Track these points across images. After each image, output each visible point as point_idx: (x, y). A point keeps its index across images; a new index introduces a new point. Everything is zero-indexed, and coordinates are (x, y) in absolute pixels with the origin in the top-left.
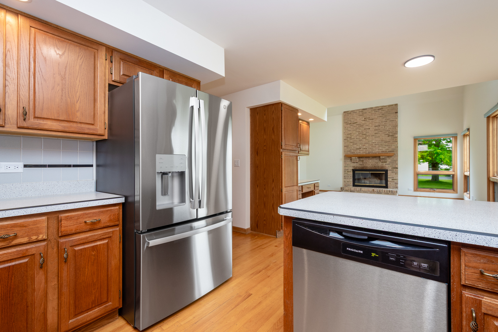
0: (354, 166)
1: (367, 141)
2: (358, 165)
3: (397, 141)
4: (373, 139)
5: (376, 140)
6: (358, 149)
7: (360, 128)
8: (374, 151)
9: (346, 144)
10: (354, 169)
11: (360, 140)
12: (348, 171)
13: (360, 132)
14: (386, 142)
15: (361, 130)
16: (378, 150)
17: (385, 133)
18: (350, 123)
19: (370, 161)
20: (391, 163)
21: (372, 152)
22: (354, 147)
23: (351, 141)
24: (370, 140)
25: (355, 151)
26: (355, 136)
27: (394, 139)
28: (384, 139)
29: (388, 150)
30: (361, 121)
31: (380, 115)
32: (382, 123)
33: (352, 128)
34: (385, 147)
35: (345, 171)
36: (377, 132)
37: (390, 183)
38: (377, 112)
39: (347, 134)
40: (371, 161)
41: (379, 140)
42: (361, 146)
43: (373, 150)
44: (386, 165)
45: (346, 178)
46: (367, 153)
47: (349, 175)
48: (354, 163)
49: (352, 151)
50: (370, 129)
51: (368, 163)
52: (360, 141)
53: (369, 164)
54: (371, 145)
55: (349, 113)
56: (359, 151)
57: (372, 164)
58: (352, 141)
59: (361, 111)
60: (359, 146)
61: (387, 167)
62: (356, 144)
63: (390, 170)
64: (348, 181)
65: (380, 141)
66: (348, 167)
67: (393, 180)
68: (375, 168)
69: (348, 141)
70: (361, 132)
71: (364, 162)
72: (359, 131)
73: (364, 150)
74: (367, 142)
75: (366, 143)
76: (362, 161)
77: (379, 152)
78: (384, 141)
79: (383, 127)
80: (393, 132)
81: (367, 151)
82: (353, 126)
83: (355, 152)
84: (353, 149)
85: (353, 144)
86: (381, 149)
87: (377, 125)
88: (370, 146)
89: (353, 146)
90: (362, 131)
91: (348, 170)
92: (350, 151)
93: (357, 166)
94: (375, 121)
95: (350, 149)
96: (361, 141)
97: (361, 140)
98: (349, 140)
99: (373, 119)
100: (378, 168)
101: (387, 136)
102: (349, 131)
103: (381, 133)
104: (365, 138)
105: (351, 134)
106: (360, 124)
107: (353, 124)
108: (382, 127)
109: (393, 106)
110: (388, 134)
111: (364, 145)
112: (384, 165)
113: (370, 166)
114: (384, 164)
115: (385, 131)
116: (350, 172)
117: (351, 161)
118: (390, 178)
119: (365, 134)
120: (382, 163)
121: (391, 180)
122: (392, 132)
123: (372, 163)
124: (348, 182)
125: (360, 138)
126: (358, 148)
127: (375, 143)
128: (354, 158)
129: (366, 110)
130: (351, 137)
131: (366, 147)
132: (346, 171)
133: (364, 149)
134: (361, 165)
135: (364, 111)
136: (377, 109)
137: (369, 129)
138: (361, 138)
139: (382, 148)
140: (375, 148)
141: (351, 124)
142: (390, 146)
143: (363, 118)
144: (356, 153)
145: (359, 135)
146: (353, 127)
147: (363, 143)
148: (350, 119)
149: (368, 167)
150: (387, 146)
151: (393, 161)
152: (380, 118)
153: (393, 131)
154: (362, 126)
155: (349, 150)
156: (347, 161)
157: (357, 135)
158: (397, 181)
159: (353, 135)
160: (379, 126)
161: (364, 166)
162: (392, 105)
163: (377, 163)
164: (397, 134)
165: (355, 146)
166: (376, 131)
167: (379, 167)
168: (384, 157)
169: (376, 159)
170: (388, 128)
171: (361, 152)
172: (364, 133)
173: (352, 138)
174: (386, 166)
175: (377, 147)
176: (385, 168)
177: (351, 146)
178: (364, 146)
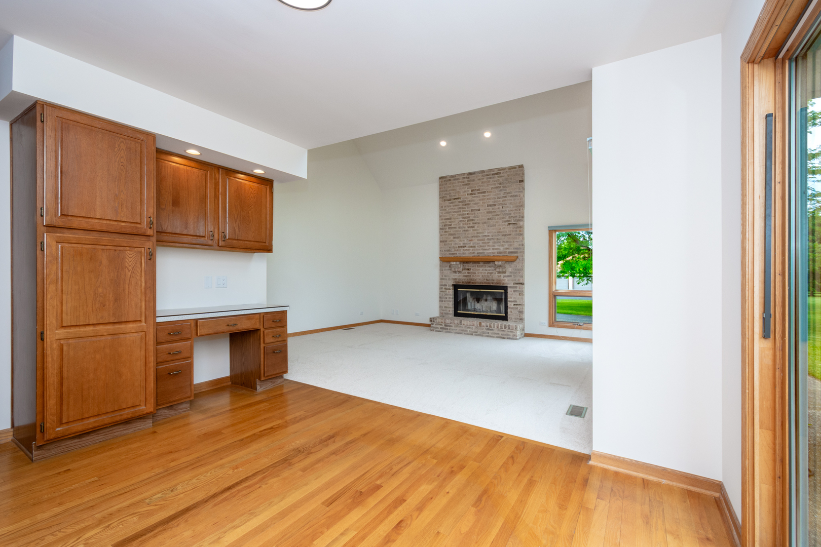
0: (456, 279)
1: (476, 232)
2: (461, 277)
3: (522, 235)
4: (485, 229)
5: (489, 231)
6: (461, 247)
7: (465, 208)
8: (486, 251)
9: (443, 236)
10: (455, 284)
11: (464, 231)
12: (446, 287)
13: (464, 216)
14: (505, 235)
15: (466, 213)
16: (493, 249)
17: (503, 218)
18: (448, 198)
19: (479, 270)
20: (512, 275)
21: (484, 253)
22: (456, 244)
23: (450, 231)
24: (481, 231)
25: (457, 250)
26: (457, 223)
27: (518, 229)
28: (502, 230)
29: (508, 251)
30: (467, 196)
31: (495, 184)
32: (499, 200)
33: (452, 207)
34: (503, 245)
35: (442, 287)
36: (490, 216)
37: (511, 312)
38: (491, 180)
39: (445, 219)
40: (481, 269)
41: (494, 231)
42: (466, 241)
43: (485, 250)
44: (505, 278)
45: (442, 301)
46: (476, 255)
47: (448, 295)
48: (455, 272)
49: (453, 250)
50: (481, 211)
51: (477, 273)
52: (465, 232)
53: (479, 276)
54: (482, 240)
55: (448, 181)
56: (463, 250)
57: (482, 276)
58: (452, 231)
59: (466, 176)
60: (464, 241)
61: (506, 281)
62: (458, 238)
63: (511, 287)
64: (446, 305)
65: (495, 233)
66: (446, 279)
67: (515, 306)
68: (488, 283)
69: (445, 232)
70: (466, 216)
71: (471, 271)
72: (464, 215)
73: (471, 249)
74: (476, 235)
75: (474, 236)
76: (468, 269)
77: (494, 253)
78: (501, 234)
79: (501, 207)
80: (516, 216)
81: (476, 252)
82: (453, 204)
83: (457, 252)
84: (454, 247)
85: (454, 238)
86: (497, 247)
87: (491, 203)
88: (481, 242)
89: (454, 241)
90: (468, 214)
91: (446, 285)
92: (449, 251)
93: (460, 279)
94: (488, 195)
95: (450, 248)
96: (467, 233)
97: (467, 230)
98: (447, 230)
99: (485, 192)
100: (493, 283)
101: (507, 223)
102: (448, 213)
103: (498, 219)
104: (473, 227)
105: (450, 219)
106: (465, 201)
107: (454, 201)
108: (498, 207)
109: (516, 168)
110: (508, 221)
111: (470, 239)
112: (502, 278)
113: (480, 279)
114: (502, 275)
115: (504, 214)
116: (449, 289)
117: (451, 270)
118: (511, 302)
119: (473, 220)
120: (499, 275)
121: (512, 306)
122: (514, 217)
123: (483, 274)
124: (445, 307)
125: (464, 227)
126: (462, 245)
127: (488, 236)
128: (455, 263)
129: (474, 175)
130: (451, 225)
131: (473, 243)
132: (444, 287)
133: (472, 247)
134: (466, 276)
135: (470, 176)
136: (491, 173)
137: (479, 210)
138: (466, 226)
139: (499, 246)
140: (488, 246)
141: (450, 200)
142: (510, 242)
143: (470, 190)
144: (458, 255)
145: (464, 221)
146: (454, 206)
147: (470, 235)
148: (449, 190)
149: (478, 281)
150: (507, 242)
151: (516, 271)
152: (496, 190)
153: (515, 215)
154: (468, 204)
155: (448, 249)
156: (444, 268)
157: (461, 221)
158: (521, 307)
159: (455, 222)
160: (495, 205)
161: (471, 279)
162: (514, 168)
163: (491, 273)
164: (523, 221)
165: (457, 240)
166: (489, 215)
167: (493, 281)
168: (500, 263)
169: (490, 267)
170: (507, 209)
171: (467, 252)
172: (471, 218)
173: (453, 226)
174: (504, 280)
175: (491, 244)
176: (503, 284)
177: (451, 241)
178: (472, 242)
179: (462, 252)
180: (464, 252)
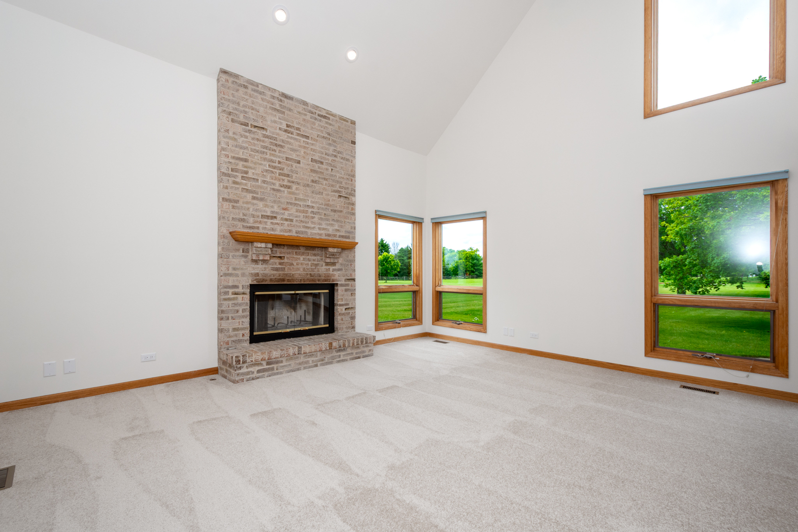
0: (257, 274)
1: (293, 196)
2: (267, 271)
3: (354, 214)
4: (308, 196)
5: (313, 200)
6: (268, 217)
7: (275, 151)
8: (309, 231)
9: (229, 190)
10: (255, 283)
11: (274, 189)
12: (236, 290)
13: (274, 164)
14: (335, 211)
15: (277, 159)
16: (319, 229)
17: (332, 186)
18: (241, 118)
19: (299, 259)
20: (343, 268)
21: (306, 232)
22: (257, 210)
23: (246, 185)
24: (301, 197)
25: (260, 222)
26: (259, 171)
27: (351, 207)
28: (331, 203)
29: (338, 234)
30: (278, 131)
31: (322, 131)
32: (327, 157)
33: (250, 139)
34: (332, 225)
35: (224, 291)
36: (315, 177)
37: (342, 320)
38: (317, 123)
39: (234, 158)
40: (302, 258)
41: (321, 201)
42: (276, 209)
43: (308, 228)
44: (335, 273)
45: (228, 319)
46: (294, 234)
47: (240, 305)
48: (255, 261)
49: (251, 220)
50: (302, 165)
51: (295, 264)
52: (275, 193)
53: (298, 269)
54: (303, 212)
55: (241, 85)
56: (272, 223)
57: (304, 269)
58: (249, 185)
59: (276, 95)
60: (272, 207)
61: (336, 277)
62: (262, 200)
63: (342, 285)
64: (236, 326)
65: (322, 204)
66: (237, 275)
67: (347, 311)
68: (313, 280)
69: (235, 183)
70: (277, 165)
71: (286, 260)
72: (272, 161)
73: (286, 223)
74: (293, 201)
75: (291, 204)
76: (280, 257)
77: (321, 235)
78: (330, 208)
79: (330, 168)
80: (348, 188)
81: (294, 230)
82: (252, 136)
83: (261, 226)
84: (253, 216)
85: (254, 198)
86: (324, 226)
87: (317, 158)
88: (302, 215)
89: (253, 204)
90: (279, 162)
91: (236, 287)
92: (243, 220)
93: (266, 275)
94: (313, 144)
95: (244, 215)
96: (278, 194)
97: (278, 190)
98: (239, 180)
99: (307, 137)
100: (319, 280)
101: (337, 194)
102: (241, 148)
103: (326, 184)
104: (289, 187)
105: (246, 160)
106: (275, 139)
107: (253, 129)
108: (326, 167)
109: (347, 121)
110: (339, 192)
111: (284, 206)
112: (331, 272)
113: (300, 274)
114: (332, 268)
115: (333, 181)
116: (244, 293)
117: (246, 257)
118: (341, 305)
119: (288, 176)
120: (328, 267)
121: (344, 311)
122: (345, 189)
123: (304, 266)
124: (234, 330)
125: (274, 184)
126: (269, 214)
127: (313, 207)
128: (263, 245)
129: (290, 101)
130: (246, 173)
131: (290, 215)
132: (231, 291)
133: (286, 220)
134: (277, 269)
135: (285, 100)
136: (318, 112)
137: (299, 162)
138: (277, 183)
139: (328, 225)
140: (312, 222)
141: (246, 125)
142: (341, 222)
143: (284, 123)
144: (261, 231)
145: (272, 172)
146: (253, 139)
147: (282, 200)
148: (244, 106)
149: (297, 276)
150: (337, 221)
151: (347, 263)
152: (324, 141)
153: (347, 186)
154: (281, 146)
155: (241, 216)
156: (231, 254)
157: (267, 171)
158: (353, 311)
159: (254, 169)
160: (322, 163)
161: (286, 275)
162: (345, 120)
163: (317, 265)
164: (354, 196)
165: (261, 205)
166: (314, 175)
167: (320, 276)
168: (335, 250)
169: (315, 255)
170: (338, 175)
171: (278, 228)
172: (286, 172)
173: (250, 175)
174: (334, 275)
175: (316, 220)
176: (333, 281)
177: (247, 203)
178: (287, 212)
179: (269, 226)
180: (272, 226)
